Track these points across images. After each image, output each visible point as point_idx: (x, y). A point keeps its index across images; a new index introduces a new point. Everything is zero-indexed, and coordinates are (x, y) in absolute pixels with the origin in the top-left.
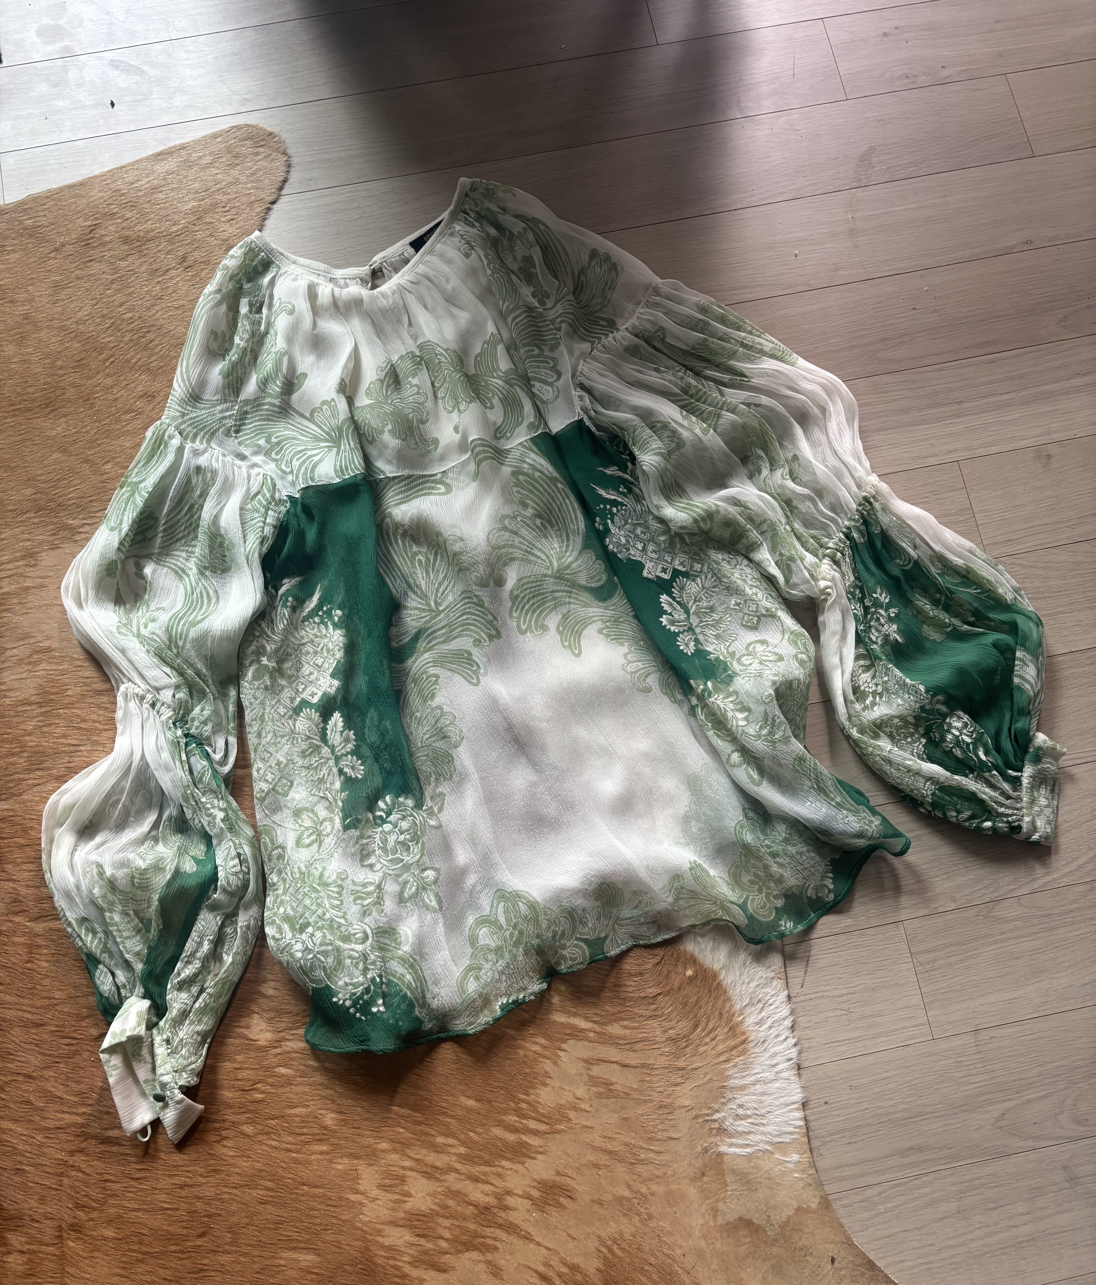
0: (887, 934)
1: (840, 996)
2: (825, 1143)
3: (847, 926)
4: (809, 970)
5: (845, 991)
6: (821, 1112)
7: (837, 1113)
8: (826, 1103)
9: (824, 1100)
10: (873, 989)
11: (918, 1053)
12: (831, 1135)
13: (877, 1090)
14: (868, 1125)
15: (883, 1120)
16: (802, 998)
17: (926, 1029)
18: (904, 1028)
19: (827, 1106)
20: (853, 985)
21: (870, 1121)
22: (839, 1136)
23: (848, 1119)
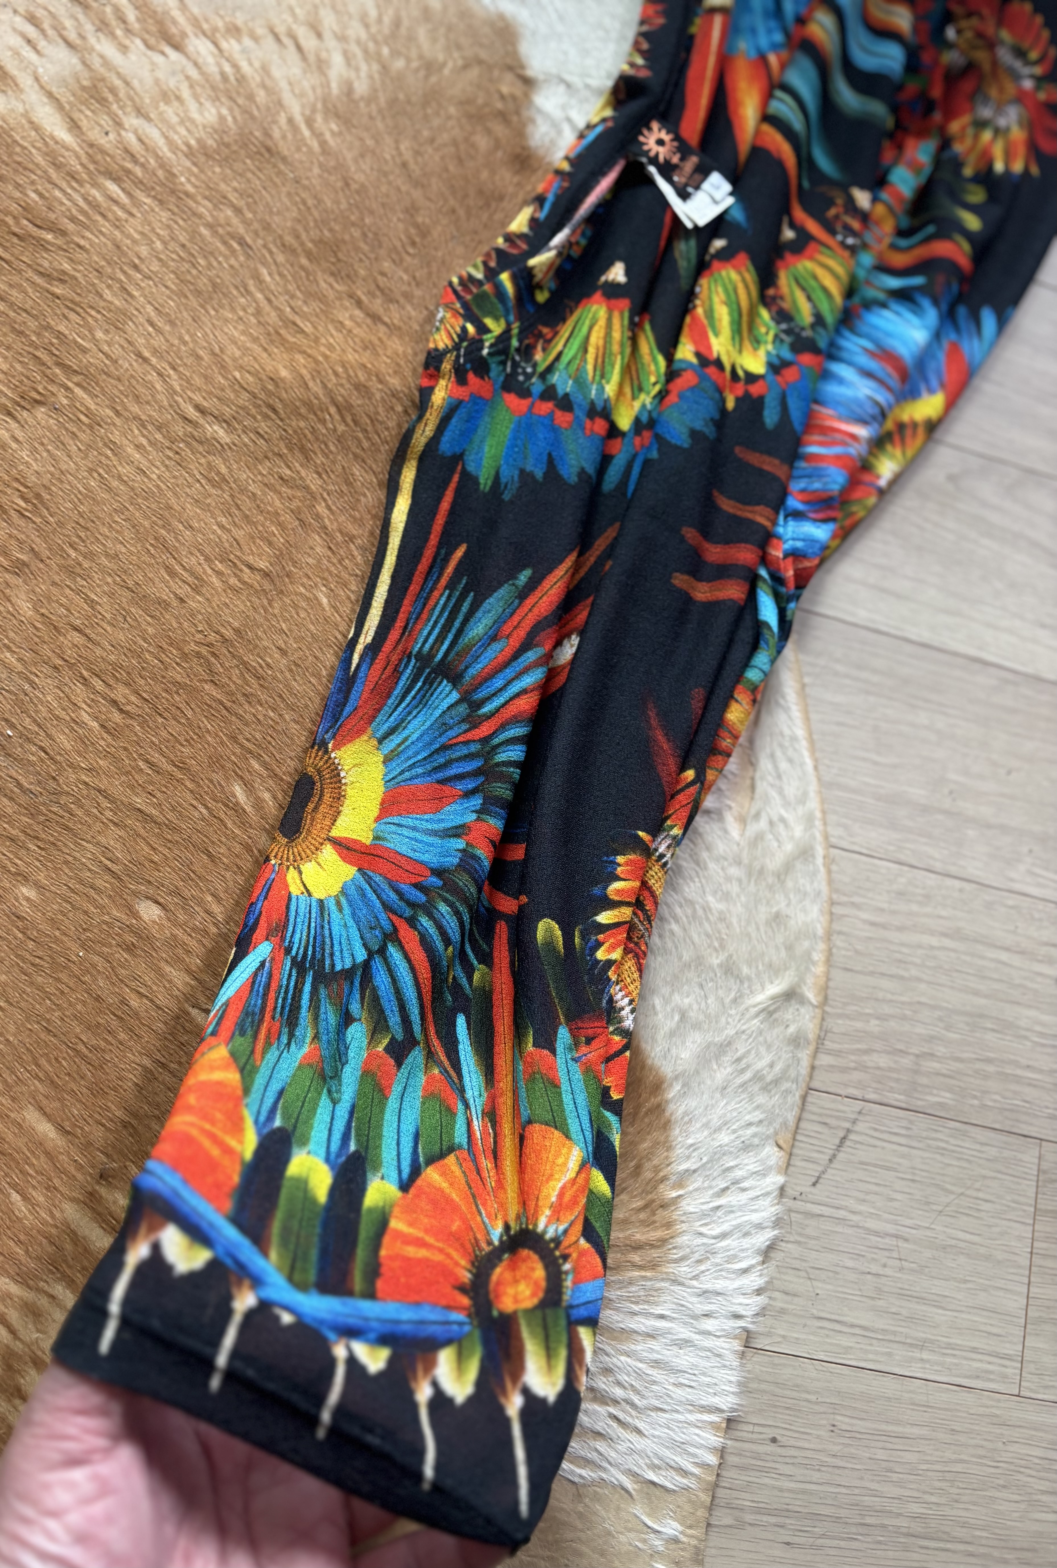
0: (1006, 1153)
1: (877, 1234)
2: (740, 1525)
3: (941, 1105)
4: (841, 1156)
5: (890, 1228)
6: (757, 1456)
7: (787, 1469)
8: (774, 1440)
9: (771, 1433)
10: (944, 1248)
11: (981, 1410)
12: (758, 1511)
13: (881, 1455)
14: (837, 1519)
15: (868, 1520)
16: (810, 1207)
17: (1012, 1369)
18: (974, 1350)
19: (771, 1448)
20: (908, 1222)
21: (843, 1513)
22: (773, 1520)
23: (804, 1492)
